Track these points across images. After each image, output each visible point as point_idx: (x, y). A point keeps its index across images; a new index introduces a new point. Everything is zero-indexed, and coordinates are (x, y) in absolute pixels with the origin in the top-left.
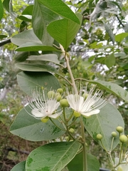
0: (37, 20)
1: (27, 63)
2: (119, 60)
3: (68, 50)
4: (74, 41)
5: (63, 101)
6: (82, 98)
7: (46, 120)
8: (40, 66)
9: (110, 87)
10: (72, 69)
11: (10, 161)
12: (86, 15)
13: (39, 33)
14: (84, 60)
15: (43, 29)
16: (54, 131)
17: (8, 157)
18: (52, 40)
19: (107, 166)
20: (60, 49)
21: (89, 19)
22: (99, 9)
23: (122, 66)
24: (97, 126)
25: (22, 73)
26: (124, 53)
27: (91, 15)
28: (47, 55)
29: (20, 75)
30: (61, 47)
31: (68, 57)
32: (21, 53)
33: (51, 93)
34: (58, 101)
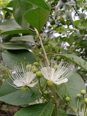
0: (17, 11)
1: (11, 43)
2: (76, 38)
3: (41, 32)
4: (45, 26)
5: (39, 73)
6: (53, 70)
7: (25, 89)
8: (20, 45)
9: (73, 58)
10: (44, 45)
11: (4, 111)
12: (53, 7)
13: (19, 20)
14: (52, 40)
15: (21, 17)
16: (32, 95)
17: (2, 109)
18: (29, 25)
19: (70, 111)
20: (35, 32)
21: (55, 10)
22: (62, 2)
23: (78, 42)
24: (66, 90)
25: (6, 51)
26: (79, 33)
27: (57, 7)
28: (25, 36)
29: (5, 52)
30: (36, 30)
31: (41, 37)
32: (7, 35)
33: (29, 66)
34: (35, 73)
